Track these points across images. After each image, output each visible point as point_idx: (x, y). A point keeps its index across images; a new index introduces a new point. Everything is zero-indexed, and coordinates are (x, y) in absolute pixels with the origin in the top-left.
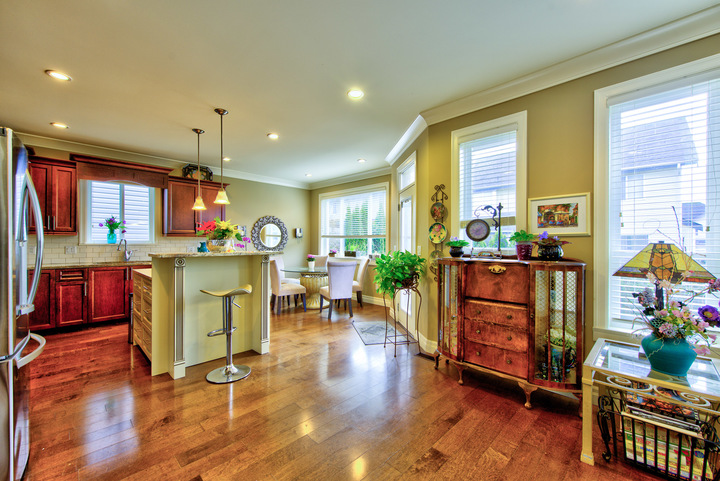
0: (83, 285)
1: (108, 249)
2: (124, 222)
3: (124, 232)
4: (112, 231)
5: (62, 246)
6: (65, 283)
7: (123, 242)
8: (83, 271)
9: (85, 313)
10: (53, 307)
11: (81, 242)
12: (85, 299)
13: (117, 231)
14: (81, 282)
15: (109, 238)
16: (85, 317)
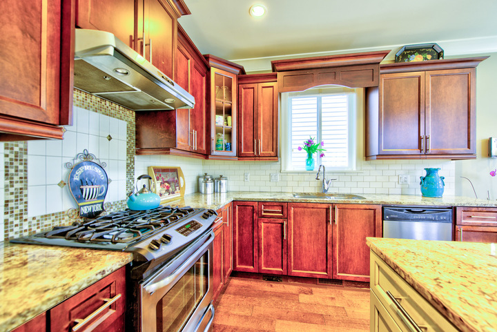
0: (282, 224)
1: (307, 177)
2: (322, 144)
3: (322, 155)
4: (310, 156)
5: (268, 172)
6: (266, 220)
7: (322, 170)
8: (283, 206)
9: (285, 263)
10: (256, 248)
11: (283, 169)
12: (285, 244)
13: (315, 155)
14: (281, 221)
15: (308, 165)
16: (285, 267)
